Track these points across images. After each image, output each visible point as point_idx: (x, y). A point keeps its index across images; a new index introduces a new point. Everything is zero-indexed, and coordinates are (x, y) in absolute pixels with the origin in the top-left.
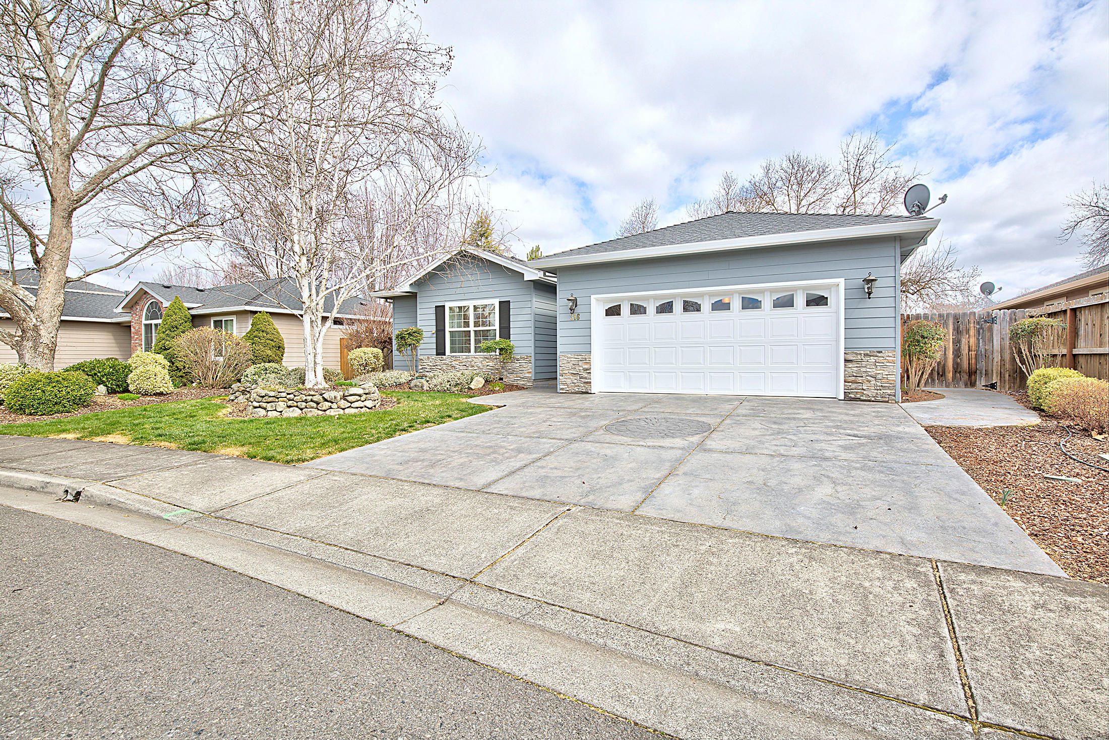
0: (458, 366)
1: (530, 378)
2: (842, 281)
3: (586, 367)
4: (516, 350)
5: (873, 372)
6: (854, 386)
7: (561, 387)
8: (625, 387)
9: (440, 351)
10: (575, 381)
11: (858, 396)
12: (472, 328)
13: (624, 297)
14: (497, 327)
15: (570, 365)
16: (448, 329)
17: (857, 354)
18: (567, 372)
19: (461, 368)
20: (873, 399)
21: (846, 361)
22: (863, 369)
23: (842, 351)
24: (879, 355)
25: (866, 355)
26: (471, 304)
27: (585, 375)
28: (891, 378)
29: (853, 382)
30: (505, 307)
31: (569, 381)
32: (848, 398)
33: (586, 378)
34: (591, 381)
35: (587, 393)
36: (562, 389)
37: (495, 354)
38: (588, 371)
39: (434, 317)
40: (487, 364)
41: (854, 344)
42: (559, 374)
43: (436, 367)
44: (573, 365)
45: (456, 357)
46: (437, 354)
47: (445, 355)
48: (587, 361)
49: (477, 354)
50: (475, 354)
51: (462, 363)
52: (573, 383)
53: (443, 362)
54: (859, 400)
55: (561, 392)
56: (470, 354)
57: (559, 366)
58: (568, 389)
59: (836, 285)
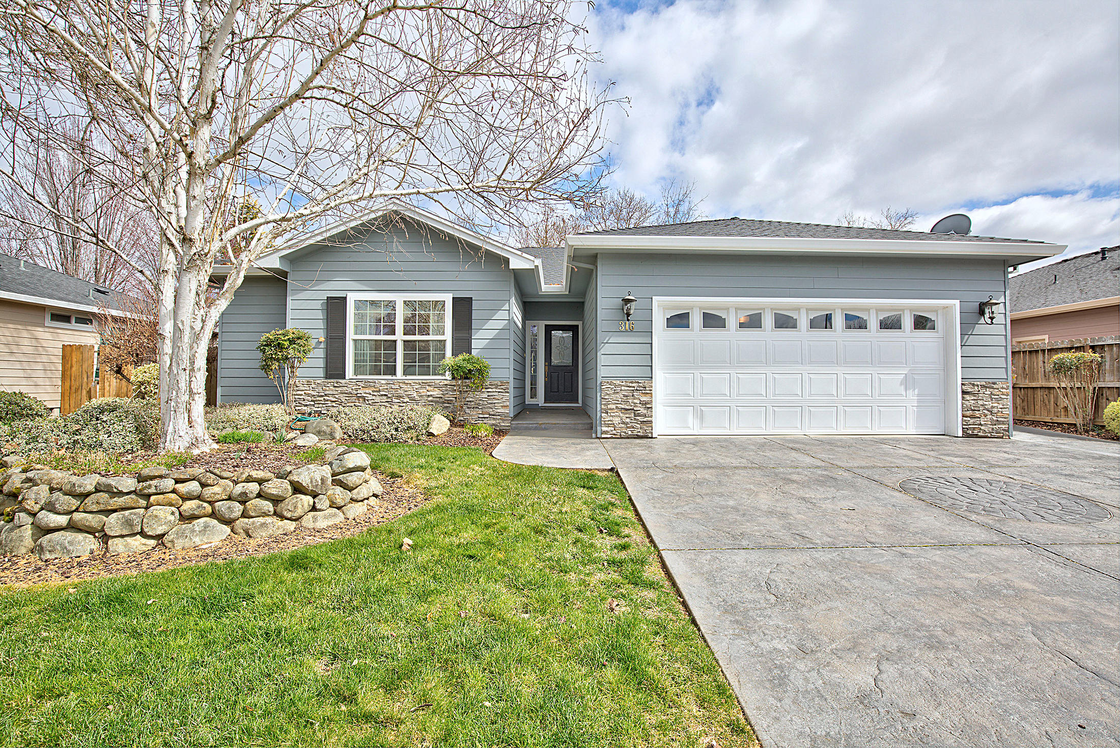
0: (370, 397)
1: (507, 414)
2: (957, 302)
3: (644, 399)
4: (492, 373)
5: (989, 404)
6: (972, 421)
7: (604, 429)
9: (335, 370)
10: (628, 420)
11: (975, 432)
12: (399, 336)
13: (695, 303)
14: (448, 336)
15: (619, 396)
16: (351, 335)
17: (973, 385)
18: (614, 406)
19: (378, 399)
20: (989, 435)
21: (964, 393)
22: (980, 402)
23: (959, 382)
24: (995, 386)
25: (983, 386)
26: (399, 299)
27: (643, 411)
28: (1006, 412)
29: (972, 417)
30: (463, 307)
31: (616, 420)
32: (966, 435)
33: (645, 416)
34: (653, 419)
35: (647, 437)
36: (606, 432)
37: (444, 378)
38: (648, 405)
39: (320, 315)
40: (429, 393)
41: (972, 373)
42: (599, 409)
43: (325, 398)
44: (624, 396)
45: (367, 381)
46: (328, 376)
47: (344, 378)
48: (647, 391)
49: (409, 377)
50: (404, 377)
51: (379, 391)
52: (623, 423)
53: (340, 389)
54: (977, 436)
55: (603, 436)
56: (394, 377)
57: (599, 398)
58: (614, 432)
59: (945, 308)
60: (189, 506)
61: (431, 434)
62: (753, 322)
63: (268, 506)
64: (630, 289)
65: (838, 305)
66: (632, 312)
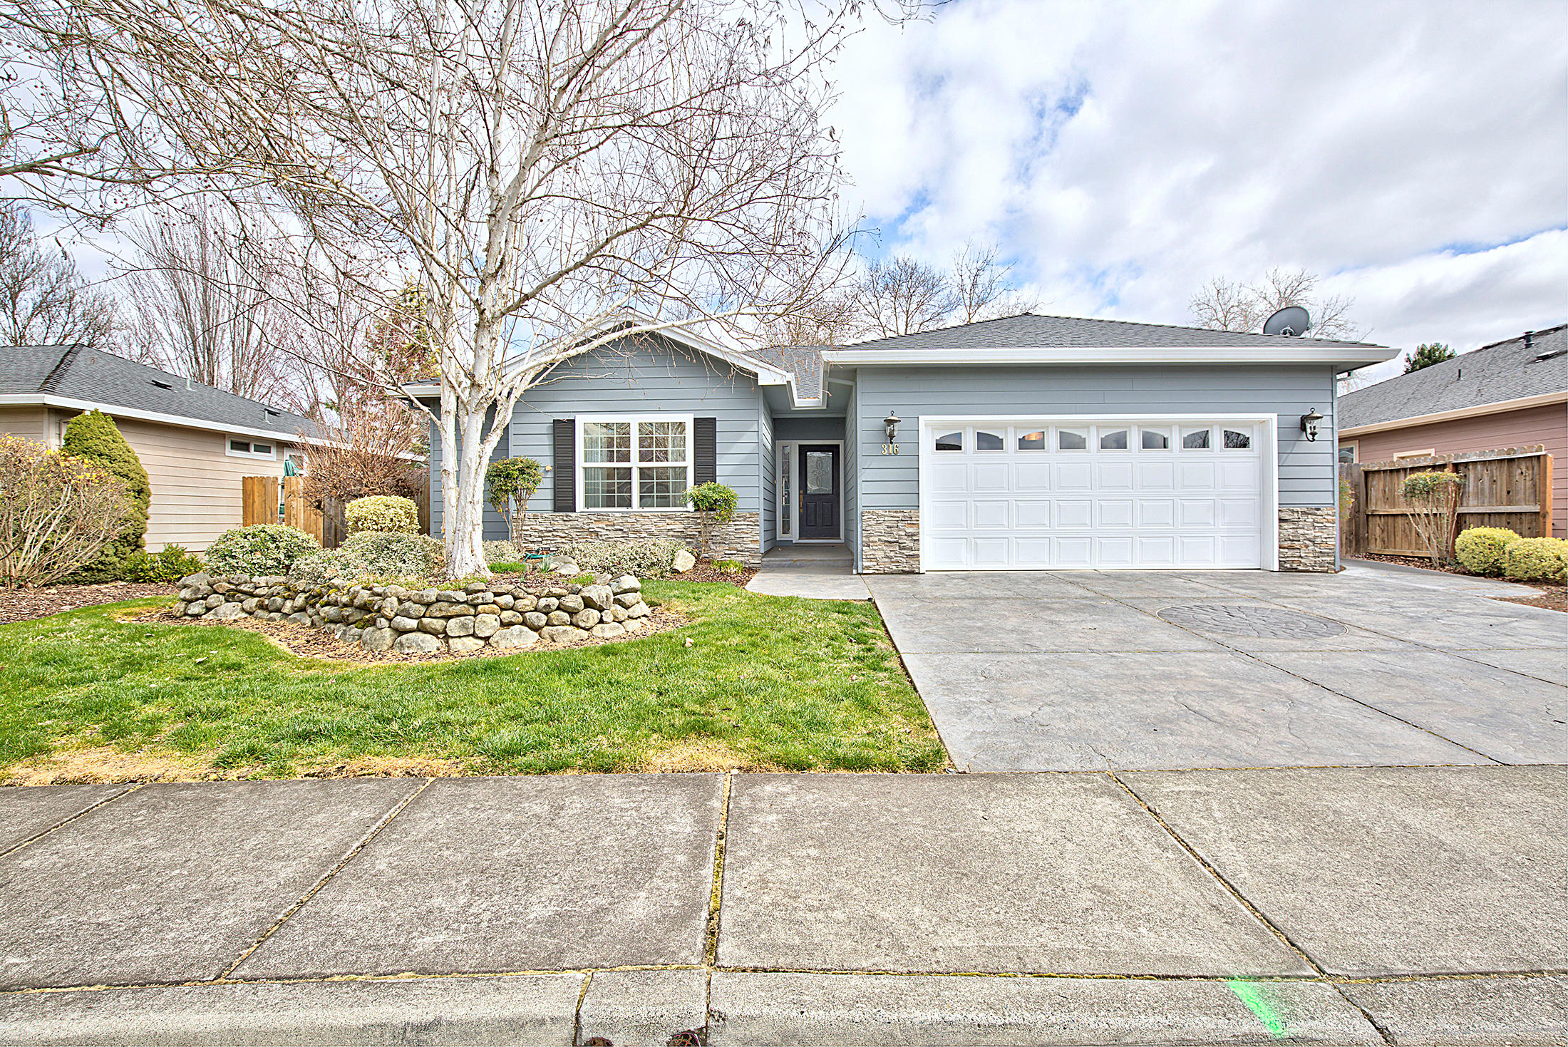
0: (604, 532)
1: (756, 551)
2: (1274, 416)
3: (910, 530)
4: (740, 504)
5: (1311, 533)
6: (1290, 553)
7: (866, 564)
8: (967, 562)
9: (563, 501)
10: (892, 554)
11: (1295, 566)
12: (635, 463)
13: (968, 422)
14: (689, 462)
15: (882, 528)
16: (580, 463)
17: (1293, 511)
18: (876, 539)
19: (612, 534)
20: (1311, 569)
21: (1281, 520)
22: (1301, 531)
23: (1276, 508)
24: (1318, 513)
25: (1304, 513)
26: (634, 420)
27: (909, 544)
28: (1331, 542)
29: (1290, 548)
30: (705, 429)
31: (880, 554)
32: (1284, 569)
33: (911, 549)
34: (920, 553)
35: (913, 573)
36: (868, 568)
37: (685, 509)
38: (914, 537)
39: (547, 440)
40: (669, 527)
41: (1289, 498)
42: (859, 542)
43: (555, 533)
44: (888, 527)
45: (599, 514)
46: (556, 509)
47: (574, 511)
48: (913, 521)
49: (646, 509)
50: (641, 509)
51: (614, 525)
52: (888, 557)
53: (570, 523)
54: (1297, 570)
55: (865, 572)
56: (630, 509)
57: (859, 530)
58: (877, 567)
59: (1263, 422)
60: (507, 615)
61: (675, 571)
63: (566, 617)
64: (893, 408)
65: (1133, 421)
66: (895, 433)
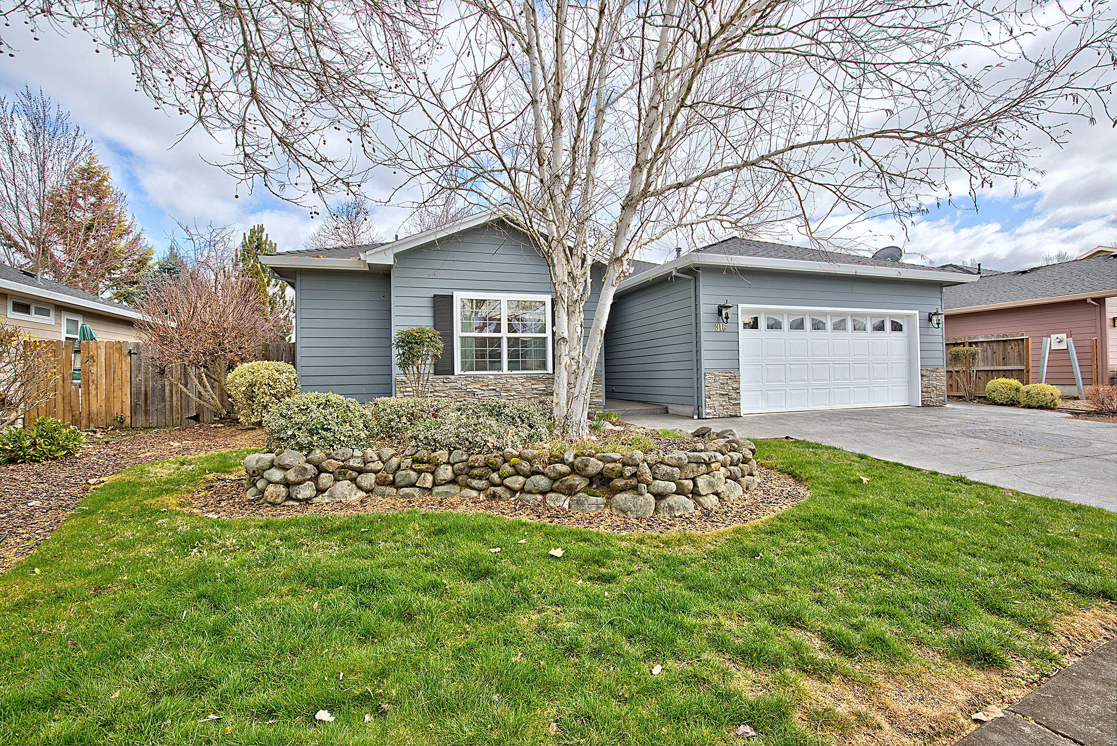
1: (601, 404)
2: (917, 312)
3: (734, 386)
5: (935, 383)
6: (926, 395)
7: (708, 411)
8: (762, 407)
9: (444, 366)
10: (724, 403)
11: (928, 403)
12: (504, 334)
13: (763, 309)
14: (548, 334)
15: (718, 384)
16: (458, 332)
17: (927, 370)
18: (714, 393)
20: (935, 405)
21: (922, 376)
22: (931, 382)
23: (919, 368)
24: (938, 371)
25: (932, 371)
26: (504, 297)
27: (734, 396)
28: (943, 388)
29: (927, 392)
31: (716, 404)
32: (924, 405)
33: (736, 399)
34: (741, 402)
35: (736, 416)
36: (709, 414)
37: (546, 372)
38: (736, 390)
39: (429, 312)
40: (533, 387)
41: (926, 363)
42: (703, 395)
43: (436, 394)
44: (721, 384)
45: (475, 377)
46: (436, 373)
47: (453, 374)
48: (736, 379)
49: (514, 372)
50: (510, 372)
51: (488, 386)
52: (721, 405)
53: (450, 385)
54: (929, 406)
55: (707, 417)
56: (500, 373)
57: (703, 386)
58: (715, 413)
59: (908, 316)
62: (798, 325)
64: (727, 298)
65: (849, 312)
66: (729, 316)
